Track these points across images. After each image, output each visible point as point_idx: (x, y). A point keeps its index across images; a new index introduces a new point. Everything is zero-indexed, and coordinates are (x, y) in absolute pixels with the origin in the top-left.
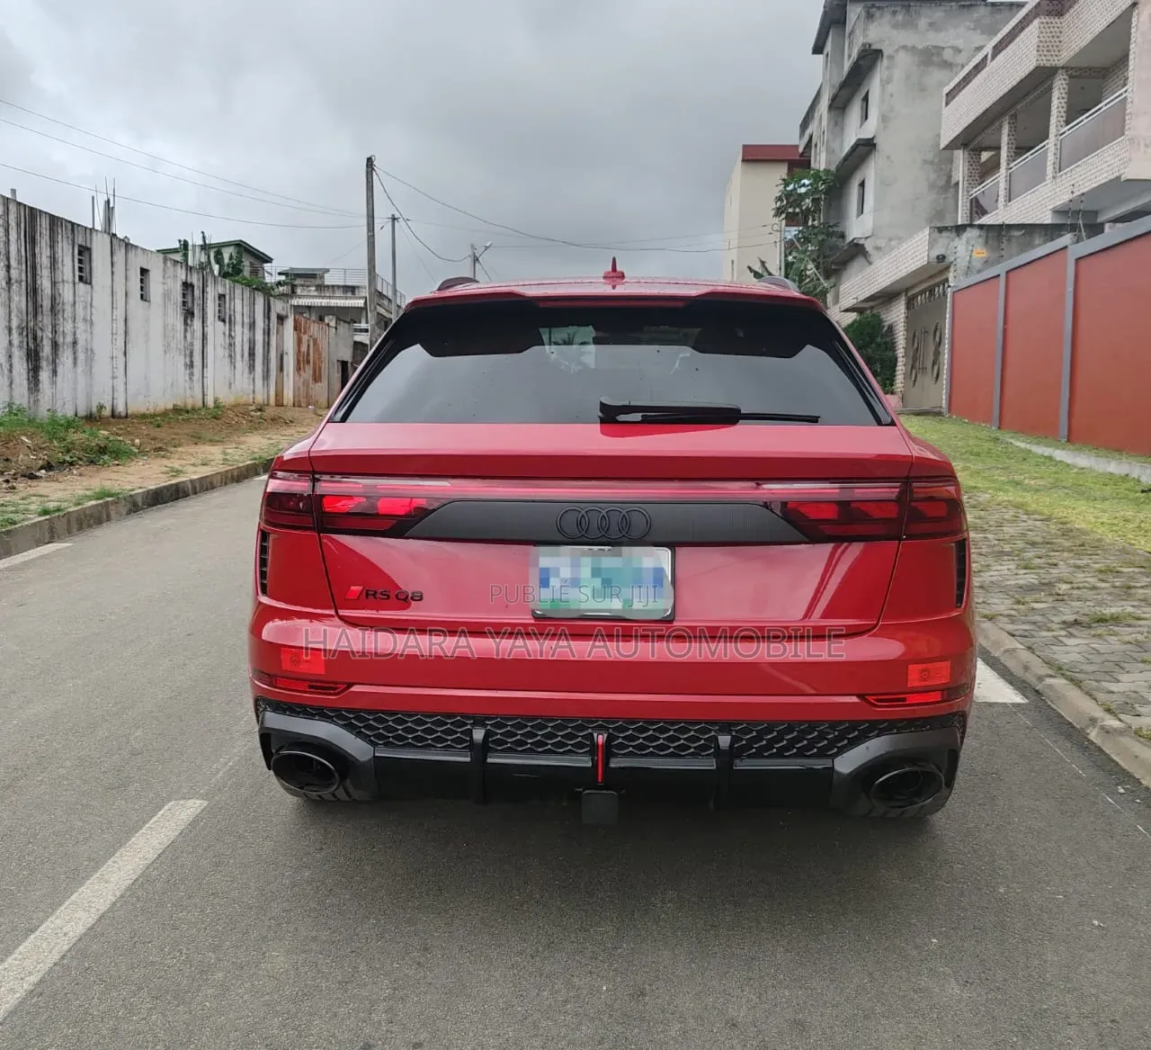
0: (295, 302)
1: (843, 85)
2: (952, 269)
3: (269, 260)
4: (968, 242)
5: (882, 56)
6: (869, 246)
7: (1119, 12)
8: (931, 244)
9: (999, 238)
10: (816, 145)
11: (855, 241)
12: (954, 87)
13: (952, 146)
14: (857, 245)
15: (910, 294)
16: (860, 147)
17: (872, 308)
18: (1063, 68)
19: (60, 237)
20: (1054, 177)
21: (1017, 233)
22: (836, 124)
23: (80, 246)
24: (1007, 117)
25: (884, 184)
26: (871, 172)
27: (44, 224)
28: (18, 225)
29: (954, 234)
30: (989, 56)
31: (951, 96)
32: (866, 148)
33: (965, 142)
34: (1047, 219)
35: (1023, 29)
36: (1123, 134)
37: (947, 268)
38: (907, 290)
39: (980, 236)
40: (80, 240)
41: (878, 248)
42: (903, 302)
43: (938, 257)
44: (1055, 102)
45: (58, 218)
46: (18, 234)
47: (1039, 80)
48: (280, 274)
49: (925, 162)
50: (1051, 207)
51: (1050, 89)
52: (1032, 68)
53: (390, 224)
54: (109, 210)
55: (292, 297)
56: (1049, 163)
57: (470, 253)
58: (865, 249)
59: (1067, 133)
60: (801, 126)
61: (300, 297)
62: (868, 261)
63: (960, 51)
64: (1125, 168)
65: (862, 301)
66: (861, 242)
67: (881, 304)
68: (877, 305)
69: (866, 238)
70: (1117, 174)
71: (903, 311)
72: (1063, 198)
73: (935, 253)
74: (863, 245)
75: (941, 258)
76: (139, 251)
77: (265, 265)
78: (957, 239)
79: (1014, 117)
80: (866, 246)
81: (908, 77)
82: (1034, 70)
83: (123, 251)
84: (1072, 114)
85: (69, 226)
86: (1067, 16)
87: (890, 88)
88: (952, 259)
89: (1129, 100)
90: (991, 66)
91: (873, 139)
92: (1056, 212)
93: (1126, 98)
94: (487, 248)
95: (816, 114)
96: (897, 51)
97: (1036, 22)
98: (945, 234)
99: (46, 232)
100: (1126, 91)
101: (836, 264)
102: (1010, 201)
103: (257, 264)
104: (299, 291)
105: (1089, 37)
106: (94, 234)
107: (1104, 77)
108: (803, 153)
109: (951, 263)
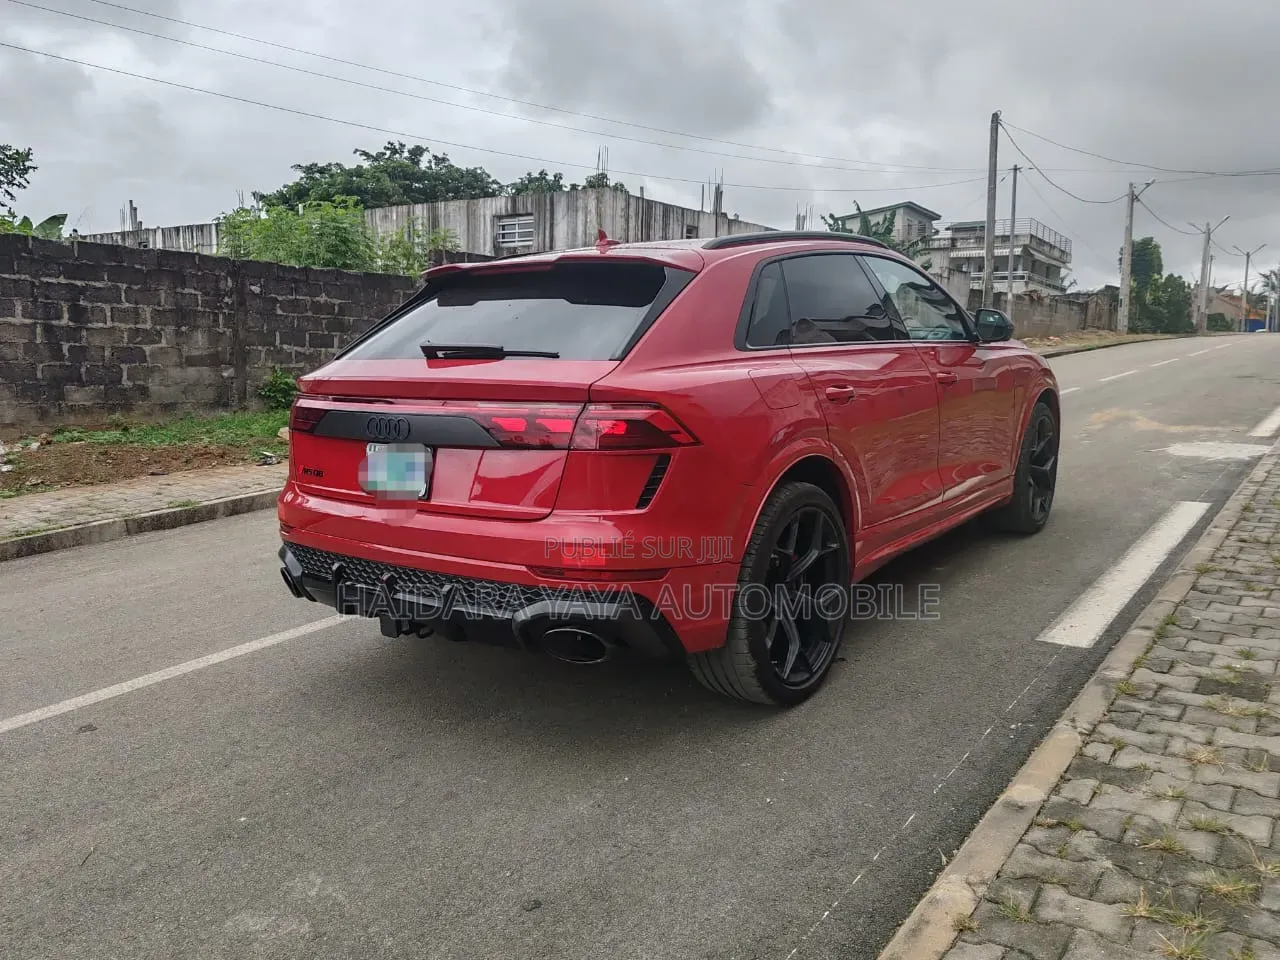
0: (953, 254)
3: (938, 217)
19: (671, 220)
23: (688, 226)
27: (659, 212)
28: (637, 214)
40: (688, 221)
45: (670, 206)
46: (637, 221)
48: (947, 229)
53: (1012, 174)
54: (719, 194)
55: (952, 250)
57: (1127, 191)
61: (960, 249)
76: (742, 225)
77: (933, 222)
83: (726, 226)
85: (680, 211)
94: (1148, 185)
99: (659, 218)
103: (925, 221)
104: (959, 245)
106: (701, 215)
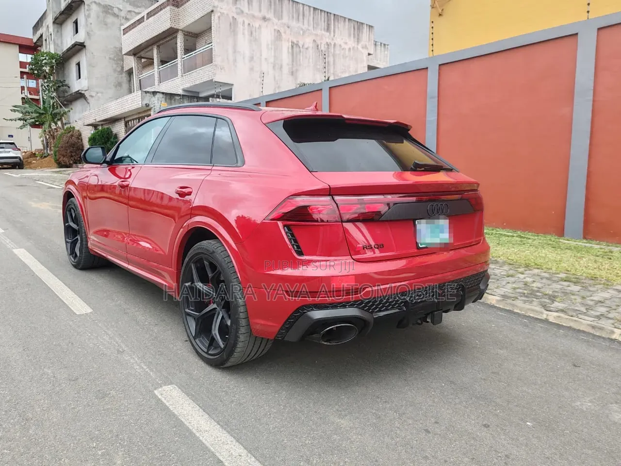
1: (62, 13)
2: (152, 110)
4: (158, 100)
5: (84, 4)
6: (87, 94)
7: (206, 13)
8: (142, 99)
9: (171, 99)
10: (46, 40)
11: (80, 91)
12: (127, 27)
13: (128, 54)
14: (81, 93)
15: (126, 120)
16: (77, 46)
17: (102, 125)
18: (181, 30)
20: (182, 76)
21: (177, 98)
22: (58, 32)
24: (156, 46)
25: (90, 65)
26: (83, 58)
29: (152, 95)
30: (145, 17)
31: (126, 31)
32: (79, 47)
33: (134, 53)
34: (180, 92)
35: (161, 9)
36: (212, 63)
37: (150, 110)
38: (125, 118)
39: (163, 97)
41: (92, 96)
42: (124, 124)
43: (146, 104)
44: (179, 44)
47: (171, 33)
49: (110, 58)
50: (182, 88)
51: (176, 37)
52: (168, 27)
56: (179, 70)
58: (85, 96)
59: (186, 58)
60: (33, 28)
62: (87, 102)
63: (121, 10)
64: (214, 76)
65: (99, 121)
66: (83, 92)
67: (109, 123)
68: (106, 124)
69: (86, 91)
70: (211, 79)
71: (123, 128)
72: (187, 85)
73: (145, 102)
74: (84, 94)
75: (147, 105)
78: (153, 98)
79: (158, 46)
80: (85, 94)
81: (98, 17)
82: (169, 28)
84: (187, 50)
86: (181, 8)
87: (90, 20)
88: (152, 106)
89: (213, 50)
90: (146, 22)
91: (84, 43)
92: (184, 90)
93: (212, 48)
95: (44, 24)
96: (92, 3)
97: (168, 8)
98: (148, 94)
100: (211, 46)
101: (66, 101)
102: (160, 83)
105: (193, 20)
107: (197, 37)
108: (36, 43)
109: (152, 108)
